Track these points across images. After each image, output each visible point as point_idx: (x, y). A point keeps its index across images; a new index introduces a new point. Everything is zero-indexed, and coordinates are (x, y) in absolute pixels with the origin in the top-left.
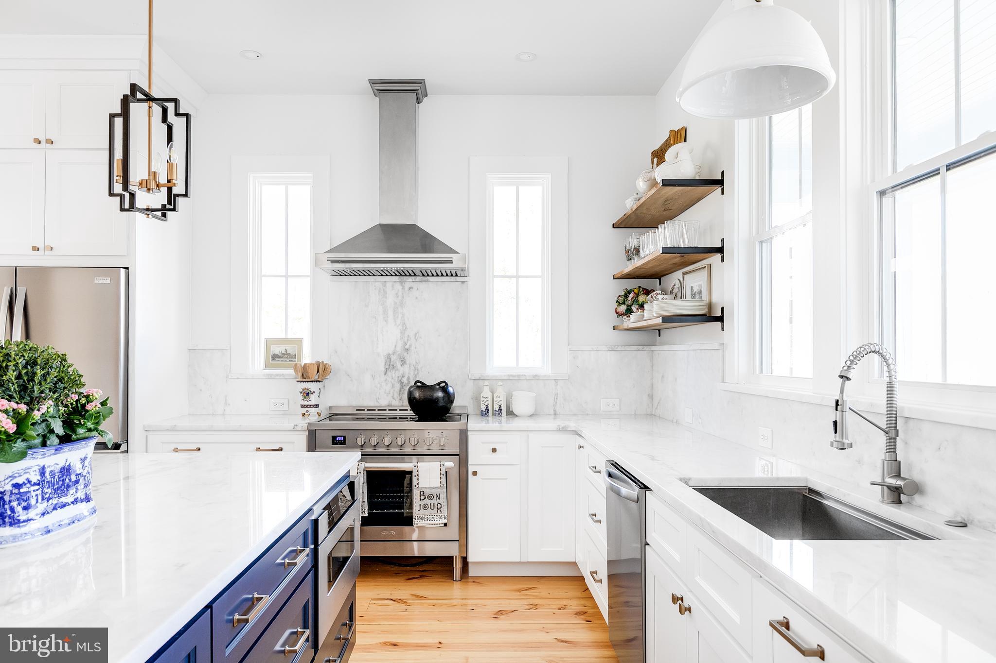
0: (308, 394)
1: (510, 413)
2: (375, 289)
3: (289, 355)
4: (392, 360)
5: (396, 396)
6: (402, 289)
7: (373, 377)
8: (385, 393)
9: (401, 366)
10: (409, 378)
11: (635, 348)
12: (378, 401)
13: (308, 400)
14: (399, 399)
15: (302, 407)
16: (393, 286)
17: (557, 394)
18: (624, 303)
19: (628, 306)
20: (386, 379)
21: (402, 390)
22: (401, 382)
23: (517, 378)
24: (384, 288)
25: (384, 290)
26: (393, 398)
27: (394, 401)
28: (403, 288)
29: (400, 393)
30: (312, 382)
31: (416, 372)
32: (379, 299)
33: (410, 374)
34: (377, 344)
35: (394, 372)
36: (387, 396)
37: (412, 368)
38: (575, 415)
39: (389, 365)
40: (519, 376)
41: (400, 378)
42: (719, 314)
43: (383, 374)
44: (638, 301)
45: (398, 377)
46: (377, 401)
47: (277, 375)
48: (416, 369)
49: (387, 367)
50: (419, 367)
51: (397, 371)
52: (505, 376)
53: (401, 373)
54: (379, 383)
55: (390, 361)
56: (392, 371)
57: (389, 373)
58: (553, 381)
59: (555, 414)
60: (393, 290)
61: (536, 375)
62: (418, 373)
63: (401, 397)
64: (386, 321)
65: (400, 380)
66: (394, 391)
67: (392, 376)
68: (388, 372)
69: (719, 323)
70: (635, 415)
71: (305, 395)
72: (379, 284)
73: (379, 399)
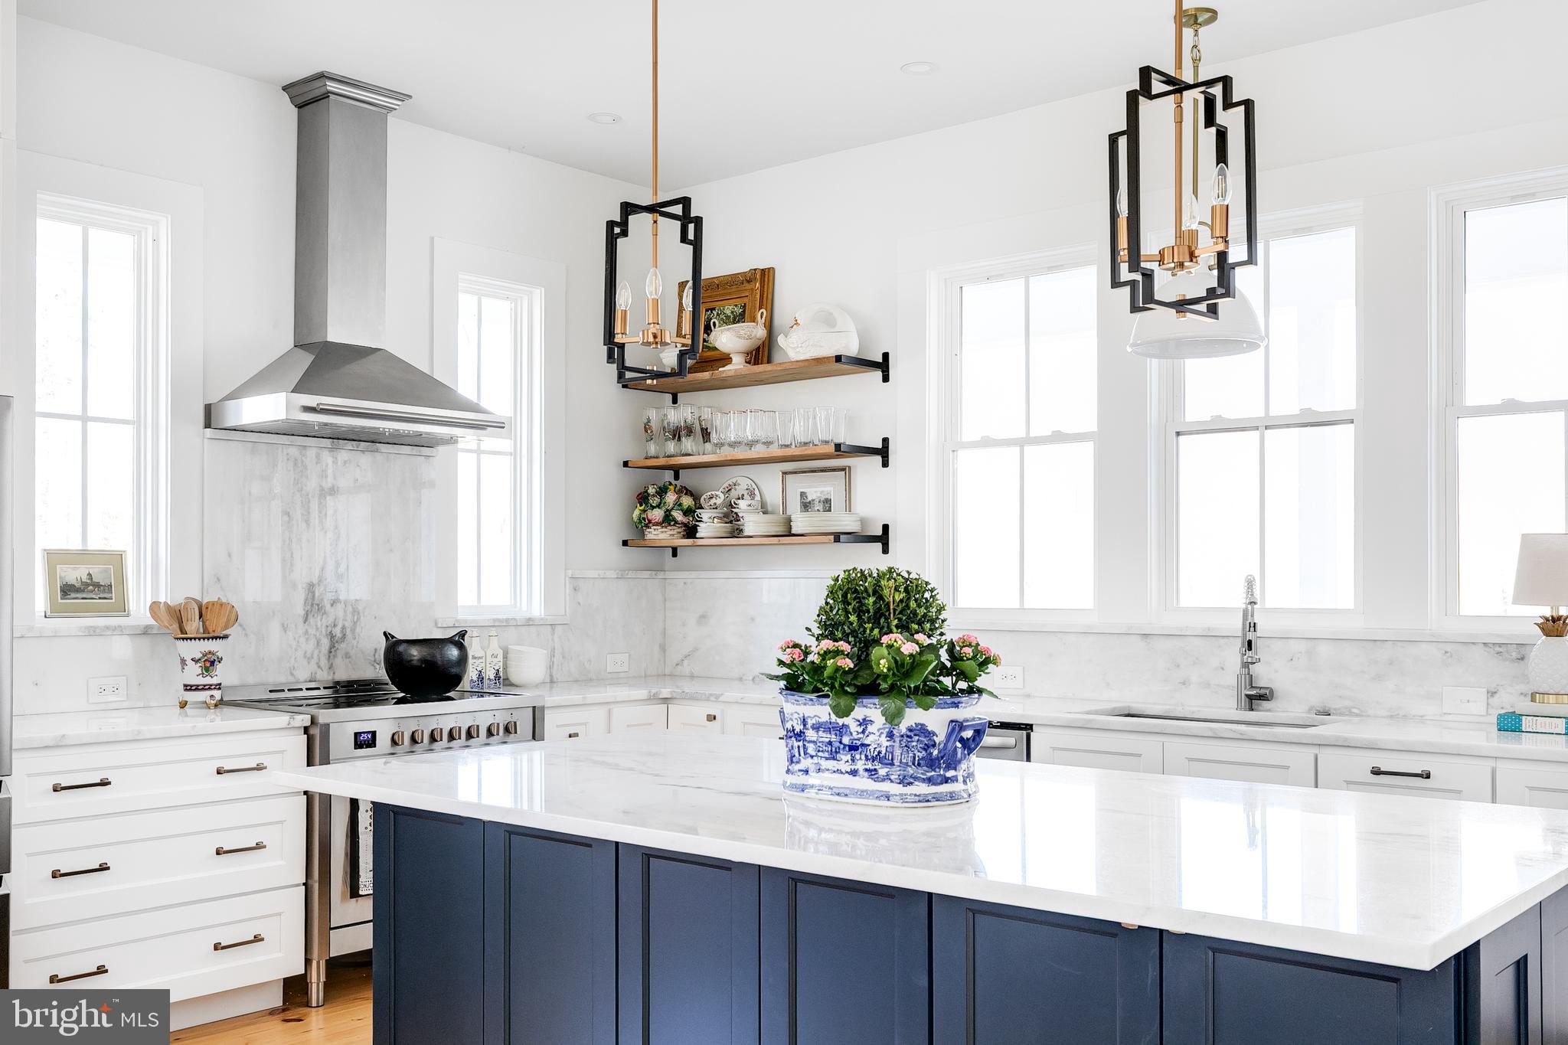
0: (212, 663)
1: (508, 683)
2: (288, 459)
3: (97, 585)
4: (317, 594)
5: (324, 662)
6: (333, 462)
7: (285, 628)
8: (305, 657)
9: (332, 605)
10: (344, 628)
11: (647, 574)
12: (294, 673)
13: (213, 674)
14: (327, 667)
15: (186, 690)
16: (318, 456)
17: (554, 649)
18: (658, 506)
19: (667, 510)
20: (307, 631)
21: (333, 650)
22: (332, 636)
23: (505, 624)
24: (303, 458)
25: (302, 462)
26: (319, 667)
27: (319, 672)
28: (335, 462)
29: (329, 657)
30: (199, 639)
31: (356, 618)
32: (295, 479)
33: (346, 620)
34: (291, 565)
35: (319, 618)
36: (309, 663)
37: (350, 609)
38: (576, 681)
39: (312, 605)
40: (507, 620)
41: (329, 629)
42: (879, 532)
43: (301, 620)
44: (680, 505)
45: (327, 627)
46: (292, 674)
47: (107, 628)
48: (355, 612)
49: (308, 608)
50: (360, 608)
51: (324, 616)
52: (488, 620)
53: (331, 620)
54: (295, 639)
55: (314, 596)
56: (316, 615)
57: (311, 620)
58: (549, 627)
59: (552, 682)
60: (317, 463)
61: (529, 619)
62: (358, 619)
63: (332, 664)
64: (307, 522)
65: (331, 632)
66: (320, 652)
67: (316, 626)
68: (310, 616)
69: (879, 546)
70: (645, 676)
71: (208, 664)
72: (293, 451)
73: (294, 668)
